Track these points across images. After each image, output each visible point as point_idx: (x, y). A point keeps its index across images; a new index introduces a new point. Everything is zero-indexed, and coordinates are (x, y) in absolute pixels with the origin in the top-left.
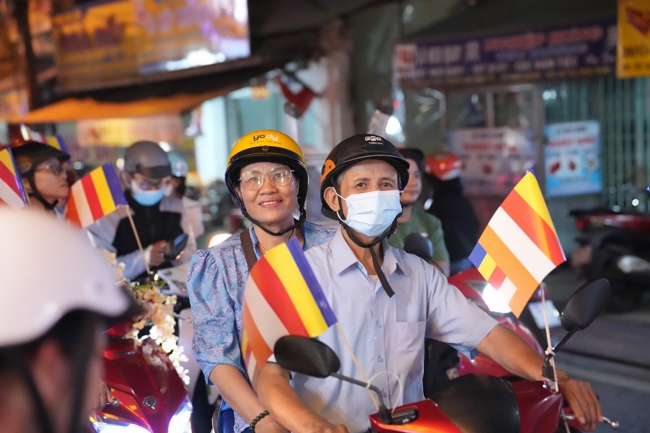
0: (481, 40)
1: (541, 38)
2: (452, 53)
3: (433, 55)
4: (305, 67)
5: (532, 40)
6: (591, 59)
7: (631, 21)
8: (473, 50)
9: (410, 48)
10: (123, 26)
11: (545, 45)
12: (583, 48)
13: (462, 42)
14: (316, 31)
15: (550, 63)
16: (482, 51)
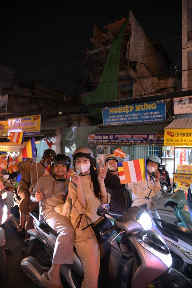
0: (114, 135)
1: (131, 136)
2: (105, 137)
3: (100, 137)
4: (51, 138)
5: (128, 136)
6: (144, 141)
7: (168, 134)
8: (111, 137)
9: (94, 135)
10: (4, 126)
11: (132, 137)
12: (142, 139)
13: (109, 135)
14: (54, 131)
15: (133, 142)
16: (114, 137)
